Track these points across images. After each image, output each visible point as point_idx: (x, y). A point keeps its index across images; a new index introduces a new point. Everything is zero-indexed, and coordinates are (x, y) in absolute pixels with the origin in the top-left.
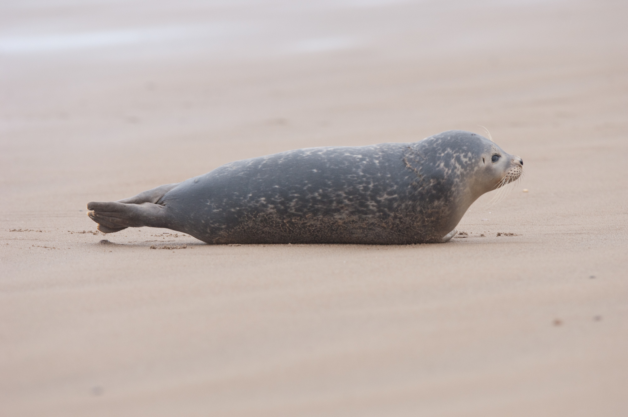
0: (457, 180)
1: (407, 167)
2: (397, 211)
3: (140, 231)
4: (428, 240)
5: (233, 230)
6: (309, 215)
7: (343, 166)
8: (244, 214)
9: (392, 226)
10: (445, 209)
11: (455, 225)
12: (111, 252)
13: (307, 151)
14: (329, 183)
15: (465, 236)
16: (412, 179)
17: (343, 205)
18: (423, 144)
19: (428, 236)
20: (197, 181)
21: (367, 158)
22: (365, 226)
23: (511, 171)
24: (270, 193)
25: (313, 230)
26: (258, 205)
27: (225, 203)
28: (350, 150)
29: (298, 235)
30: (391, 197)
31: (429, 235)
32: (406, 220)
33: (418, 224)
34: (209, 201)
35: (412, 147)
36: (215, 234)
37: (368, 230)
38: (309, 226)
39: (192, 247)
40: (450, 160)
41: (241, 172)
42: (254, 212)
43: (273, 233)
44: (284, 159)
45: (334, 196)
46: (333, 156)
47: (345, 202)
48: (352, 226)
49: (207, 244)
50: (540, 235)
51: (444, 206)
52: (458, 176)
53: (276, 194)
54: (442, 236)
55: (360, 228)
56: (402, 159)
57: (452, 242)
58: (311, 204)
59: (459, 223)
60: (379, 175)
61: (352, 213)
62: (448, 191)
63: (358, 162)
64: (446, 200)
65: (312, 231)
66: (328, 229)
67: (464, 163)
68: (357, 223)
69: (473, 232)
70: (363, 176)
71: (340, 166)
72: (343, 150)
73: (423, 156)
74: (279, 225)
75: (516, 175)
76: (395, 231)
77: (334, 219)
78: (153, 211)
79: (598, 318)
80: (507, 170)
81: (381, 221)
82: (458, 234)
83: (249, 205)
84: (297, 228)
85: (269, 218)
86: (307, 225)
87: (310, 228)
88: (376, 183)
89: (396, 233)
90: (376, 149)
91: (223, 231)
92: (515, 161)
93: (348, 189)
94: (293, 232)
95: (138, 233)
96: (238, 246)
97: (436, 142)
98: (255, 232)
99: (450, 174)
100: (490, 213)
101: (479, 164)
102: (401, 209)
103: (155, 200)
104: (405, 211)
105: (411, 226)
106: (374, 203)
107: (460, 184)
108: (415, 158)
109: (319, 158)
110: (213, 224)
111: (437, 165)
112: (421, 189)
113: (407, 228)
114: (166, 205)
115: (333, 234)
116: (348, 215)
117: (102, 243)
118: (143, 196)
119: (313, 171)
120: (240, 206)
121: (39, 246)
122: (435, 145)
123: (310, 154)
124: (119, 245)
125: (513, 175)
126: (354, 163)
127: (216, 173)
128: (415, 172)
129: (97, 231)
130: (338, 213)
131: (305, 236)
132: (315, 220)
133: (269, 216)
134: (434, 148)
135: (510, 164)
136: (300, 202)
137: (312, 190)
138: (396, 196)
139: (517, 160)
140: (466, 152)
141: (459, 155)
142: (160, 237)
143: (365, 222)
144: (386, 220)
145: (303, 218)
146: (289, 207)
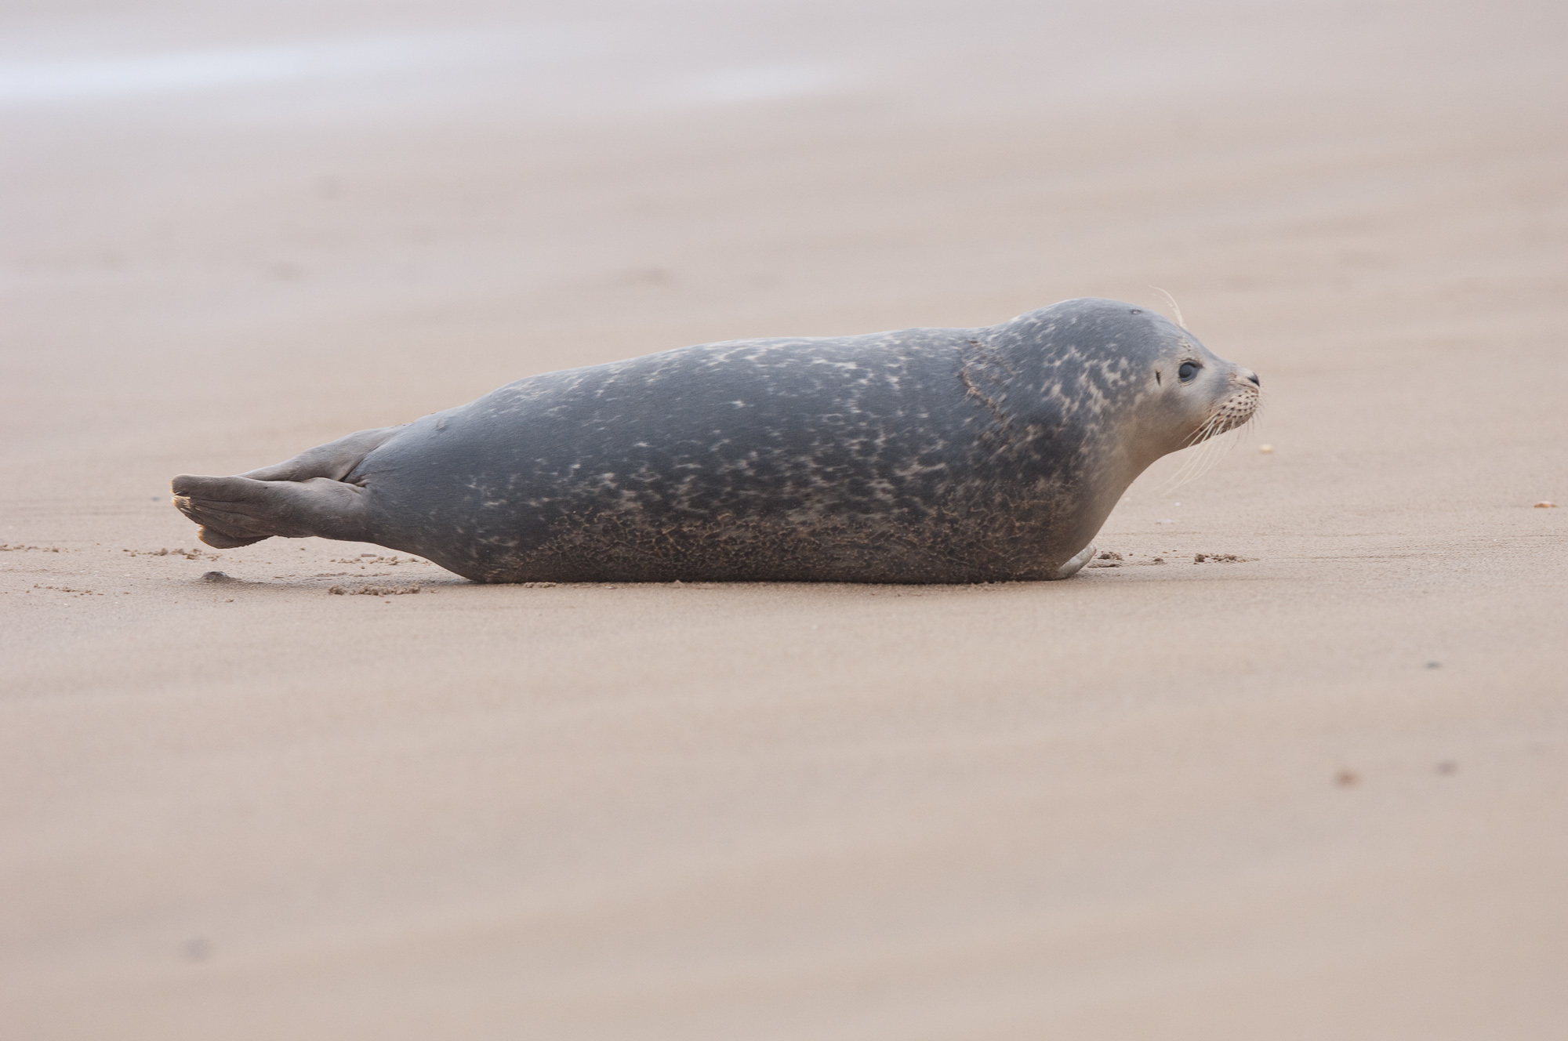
0: (1092, 426)
1: (969, 395)
2: (945, 504)
3: (303, 549)
4: (1022, 573)
5: (535, 553)
6: (724, 515)
7: (809, 392)
8: (562, 514)
9: (932, 540)
10: (1064, 500)
11: (1090, 536)
12: (232, 601)
13: (717, 351)
14: (776, 434)
15: (1115, 563)
16: (982, 426)
17: (810, 490)
18: (1010, 333)
19: (1022, 563)
20: (442, 426)
21: (869, 370)
22: (866, 541)
23: (1231, 401)
24: (625, 460)
25: (734, 550)
26: (596, 490)
27: (514, 484)
28: (826, 349)
29: (699, 564)
30: (929, 469)
31: (1024, 562)
32: (968, 525)
33: (997, 535)
34: (475, 479)
35: (982, 340)
36: (490, 563)
37: (871, 551)
38: (726, 542)
39: (433, 589)
40: (1076, 377)
41: (553, 407)
42: (586, 508)
43: (635, 559)
44: (661, 373)
45: (788, 469)
46: (783, 365)
47: (815, 482)
48: (833, 542)
49: (470, 583)
50: (1302, 560)
51: (1061, 493)
52: (1096, 418)
53: (642, 465)
54: (1057, 563)
55: (854, 545)
56: (957, 374)
57: (1083, 577)
58: (729, 489)
59: (1101, 532)
60: (900, 413)
61: (832, 509)
62: (1070, 456)
63: (848, 381)
64: (1067, 477)
65: (733, 553)
66: (772, 549)
67: (1110, 385)
68: (846, 533)
69: (1135, 553)
70: (861, 417)
71: (803, 391)
72: (810, 350)
73: (1009, 366)
74: (651, 541)
75: (1243, 411)
76: (939, 552)
77: (787, 523)
78: (335, 500)
79: (1447, 768)
80: (1219, 400)
81: (905, 527)
82: (1099, 557)
83: (573, 491)
84: (694, 548)
85: (624, 524)
86: (720, 539)
87: (729, 547)
88: (894, 435)
89: (943, 559)
90: (891, 346)
91: (510, 554)
92: (1239, 379)
93: (822, 449)
94: (685, 556)
95: (299, 555)
96: (549, 586)
97: (1041, 331)
98: (591, 558)
99: (1077, 412)
100: (1178, 504)
101: (1147, 386)
102: (953, 500)
103: (342, 473)
104: (964, 502)
105: (979, 541)
106: (886, 485)
107: (1101, 436)
108: (990, 370)
109: (750, 372)
110: (486, 538)
111: (1043, 389)
112: (1004, 451)
113: (971, 545)
114: (368, 486)
115: (784, 561)
116: (821, 515)
117: (208, 579)
118: (311, 460)
119: (735, 405)
120: (553, 493)
121: (50, 588)
122: (1038, 339)
123: (727, 361)
124: (251, 584)
125: (1235, 413)
126: (838, 385)
127: (491, 407)
128: (988, 406)
129: (195, 550)
130: (798, 509)
131: (714, 566)
132: (740, 526)
133: (624, 518)
134: (1036, 347)
135: (1227, 386)
136: (702, 485)
137: (730, 454)
138: (941, 466)
139: (1244, 373)
140: (1115, 356)
141: (1097, 366)
142: (354, 565)
143: (865, 531)
144: (916, 527)
145: (709, 522)
146: (674, 497)
